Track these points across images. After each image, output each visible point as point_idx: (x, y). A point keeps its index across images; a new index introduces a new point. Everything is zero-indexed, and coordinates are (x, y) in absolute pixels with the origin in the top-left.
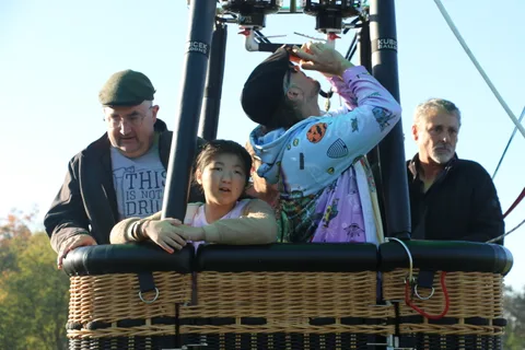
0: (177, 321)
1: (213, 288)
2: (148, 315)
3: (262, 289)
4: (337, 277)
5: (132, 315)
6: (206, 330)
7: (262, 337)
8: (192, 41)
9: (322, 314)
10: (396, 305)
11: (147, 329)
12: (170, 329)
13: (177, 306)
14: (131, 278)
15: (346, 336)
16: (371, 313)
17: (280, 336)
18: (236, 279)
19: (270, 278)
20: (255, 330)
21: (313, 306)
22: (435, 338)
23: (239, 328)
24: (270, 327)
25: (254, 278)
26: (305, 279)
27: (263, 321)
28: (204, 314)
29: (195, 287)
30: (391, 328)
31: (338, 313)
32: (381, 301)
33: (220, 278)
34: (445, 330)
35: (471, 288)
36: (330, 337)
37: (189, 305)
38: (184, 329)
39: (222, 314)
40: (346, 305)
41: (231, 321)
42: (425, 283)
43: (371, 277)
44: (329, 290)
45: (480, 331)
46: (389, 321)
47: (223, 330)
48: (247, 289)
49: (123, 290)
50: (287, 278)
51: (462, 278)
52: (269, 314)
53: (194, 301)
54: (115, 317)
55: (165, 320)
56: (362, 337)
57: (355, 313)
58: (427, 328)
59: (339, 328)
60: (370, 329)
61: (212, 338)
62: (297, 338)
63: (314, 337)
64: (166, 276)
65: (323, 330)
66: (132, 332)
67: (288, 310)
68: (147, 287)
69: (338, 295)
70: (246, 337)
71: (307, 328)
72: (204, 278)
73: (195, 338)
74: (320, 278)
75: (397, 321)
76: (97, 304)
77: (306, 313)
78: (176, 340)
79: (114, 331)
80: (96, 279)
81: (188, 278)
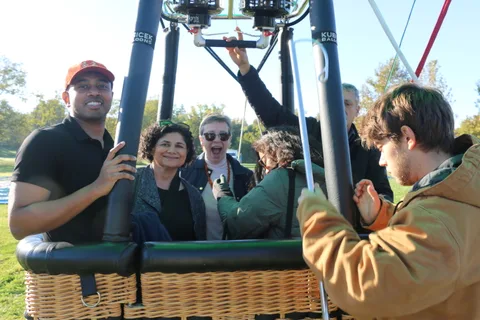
1: (157, 288)
2: (94, 317)
3: (208, 289)
4: (282, 275)
5: (77, 316)
8: (137, 31)
9: (266, 311)
13: (122, 306)
14: (75, 279)
18: (180, 279)
19: (215, 278)
25: (199, 278)
26: (251, 277)
27: (209, 318)
28: (150, 314)
29: (140, 286)
31: (283, 310)
33: (165, 279)
37: (134, 305)
39: (167, 313)
40: (292, 301)
44: (274, 288)
48: (191, 288)
49: (67, 291)
50: (232, 278)
52: (215, 313)
53: (139, 300)
57: (299, 309)
64: (110, 279)
67: (233, 309)
69: (282, 293)
72: (147, 278)
74: (266, 277)
80: (40, 277)
81: (131, 280)
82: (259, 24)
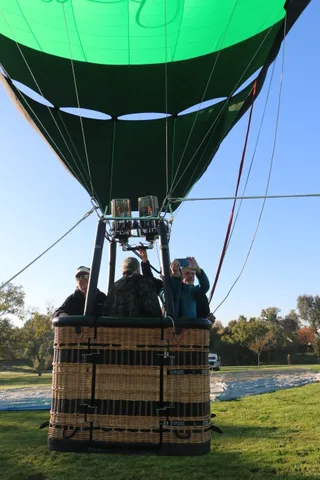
0: (89, 344)
1: (102, 333)
2: (79, 342)
3: (120, 334)
4: (147, 330)
5: (73, 342)
6: (99, 348)
7: (119, 351)
9: (141, 343)
10: (168, 341)
11: (78, 347)
12: (86, 347)
13: (89, 339)
14: (73, 328)
15: (149, 352)
16: (159, 344)
17: (126, 351)
18: (110, 330)
19: (123, 330)
20: (117, 348)
21: (138, 340)
22: (181, 352)
23: (111, 348)
24: (122, 348)
25: (117, 330)
26: (136, 330)
27: (120, 345)
28: (99, 342)
29: (96, 332)
30: (166, 349)
31: (147, 343)
32: (162, 339)
33: (105, 330)
34: (185, 350)
35: (195, 335)
36: (144, 352)
37: (93, 339)
38: (91, 347)
39: (105, 342)
40: (150, 340)
41: (108, 345)
42: (178, 333)
43: (159, 331)
44: (144, 335)
45: (198, 350)
46: (165, 346)
47: (105, 348)
48: (114, 333)
49: (70, 332)
50: (129, 330)
51: (192, 331)
52: (122, 343)
53: (95, 338)
54: (67, 342)
55: (85, 344)
56: (155, 352)
57: (153, 344)
58: (179, 349)
59: (147, 349)
60: (158, 349)
61: (102, 351)
62: (132, 352)
63: (138, 352)
64: (86, 328)
65: (141, 349)
66: (73, 348)
67: (129, 342)
68: (78, 332)
69: (147, 338)
70: (113, 351)
71: (135, 348)
72: (99, 329)
73: (95, 351)
74: (141, 331)
75: (168, 346)
76: (62, 336)
77: (135, 343)
78: (89, 351)
79: (67, 347)
80: (61, 328)
81: (93, 329)
82: (147, 239)
